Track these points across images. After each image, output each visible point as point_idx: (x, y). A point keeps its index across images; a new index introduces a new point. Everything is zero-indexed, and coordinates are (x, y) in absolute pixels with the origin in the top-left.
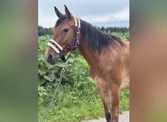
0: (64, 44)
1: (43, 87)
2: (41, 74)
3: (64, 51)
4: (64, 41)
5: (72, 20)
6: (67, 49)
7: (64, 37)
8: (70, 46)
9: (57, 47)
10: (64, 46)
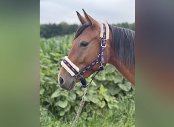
0: (82, 63)
1: (114, 98)
2: (116, 82)
3: (82, 73)
4: (82, 59)
5: (96, 30)
6: (87, 70)
7: (81, 54)
8: (92, 66)
9: (71, 67)
10: (83, 66)
